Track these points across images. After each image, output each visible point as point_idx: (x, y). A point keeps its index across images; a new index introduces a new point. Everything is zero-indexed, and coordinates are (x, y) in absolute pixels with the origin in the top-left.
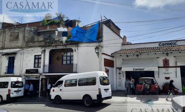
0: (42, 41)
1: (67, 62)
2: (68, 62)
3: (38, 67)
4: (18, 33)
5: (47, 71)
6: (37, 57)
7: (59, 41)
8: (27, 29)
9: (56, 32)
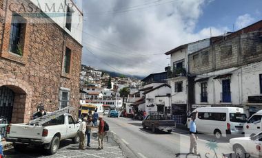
4: (231, 46)
8: (242, 37)
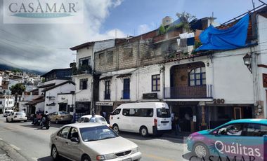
0: (160, 56)
1: (195, 83)
2: (198, 83)
3: (157, 90)
4: (132, 49)
5: (169, 97)
6: (155, 77)
7: (182, 53)
8: (141, 42)
9: (178, 40)
